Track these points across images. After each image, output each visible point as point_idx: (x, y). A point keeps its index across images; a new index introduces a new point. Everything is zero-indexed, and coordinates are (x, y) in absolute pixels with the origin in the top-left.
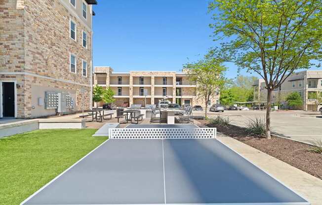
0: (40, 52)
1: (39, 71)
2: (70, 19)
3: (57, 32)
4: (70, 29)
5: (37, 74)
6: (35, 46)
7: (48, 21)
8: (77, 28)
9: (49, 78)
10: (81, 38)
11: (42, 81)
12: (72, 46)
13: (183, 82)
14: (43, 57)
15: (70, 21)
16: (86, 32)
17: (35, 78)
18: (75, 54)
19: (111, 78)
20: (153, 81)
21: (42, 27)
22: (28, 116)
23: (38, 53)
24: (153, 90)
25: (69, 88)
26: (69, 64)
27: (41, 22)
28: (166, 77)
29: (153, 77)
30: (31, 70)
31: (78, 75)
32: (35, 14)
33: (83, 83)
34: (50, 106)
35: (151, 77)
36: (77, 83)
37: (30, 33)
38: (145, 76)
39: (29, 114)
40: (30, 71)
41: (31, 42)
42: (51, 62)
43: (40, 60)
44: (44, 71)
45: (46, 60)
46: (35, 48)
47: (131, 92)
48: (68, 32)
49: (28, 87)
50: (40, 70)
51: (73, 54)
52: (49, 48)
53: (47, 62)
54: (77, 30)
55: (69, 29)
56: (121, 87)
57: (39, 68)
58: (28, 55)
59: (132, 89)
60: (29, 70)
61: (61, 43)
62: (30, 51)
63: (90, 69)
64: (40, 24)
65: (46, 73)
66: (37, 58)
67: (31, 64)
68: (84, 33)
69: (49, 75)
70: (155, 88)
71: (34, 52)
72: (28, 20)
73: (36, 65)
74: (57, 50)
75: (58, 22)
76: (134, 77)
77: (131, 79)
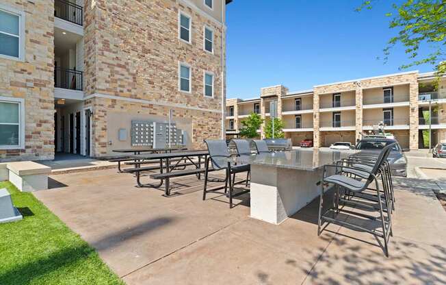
0: (123, 63)
1: (121, 91)
2: (179, 10)
3: (154, 33)
4: (179, 26)
5: (117, 95)
6: (114, 56)
7: (137, 18)
8: (192, 23)
9: (137, 101)
10: (202, 38)
11: (126, 105)
12: (183, 52)
13: (440, 91)
14: (128, 70)
15: (179, 14)
16: (210, 29)
17: (114, 101)
18: (191, 63)
19: (284, 101)
20: (359, 98)
21: (126, 28)
22: (101, 155)
23: (119, 66)
24: (359, 115)
25: (178, 115)
26: (177, 78)
27: (124, 21)
28: (392, 87)
29: (359, 90)
30: (108, 90)
31: (196, 96)
32: (114, 11)
33: (206, 107)
34: (137, 141)
35: (355, 91)
36: (192, 108)
37: (106, 38)
38: (342, 91)
39: (102, 153)
40: (104, 92)
41: (107, 50)
42: (143, 77)
43: (123, 75)
44: (129, 91)
45: (133, 75)
46: (113, 59)
47: (316, 121)
48: (175, 31)
49: (102, 114)
50: (122, 89)
51: (186, 64)
52: (140, 58)
53: (134, 78)
54: (193, 27)
55: (176, 27)
56: (300, 115)
57: (120, 86)
58: (101, 69)
59: (317, 117)
60: (104, 90)
61: (161, 49)
62: (105, 63)
63: (220, 85)
64: (122, 23)
65: (133, 94)
66: (117, 72)
67: (106, 82)
68: (206, 30)
69: (138, 96)
70: (364, 111)
71: (112, 65)
72: (103, 20)
73: (116, 82)
74: (153, 59)
75: (157, 18)
76: (321, 96)
77: (316, 99)
